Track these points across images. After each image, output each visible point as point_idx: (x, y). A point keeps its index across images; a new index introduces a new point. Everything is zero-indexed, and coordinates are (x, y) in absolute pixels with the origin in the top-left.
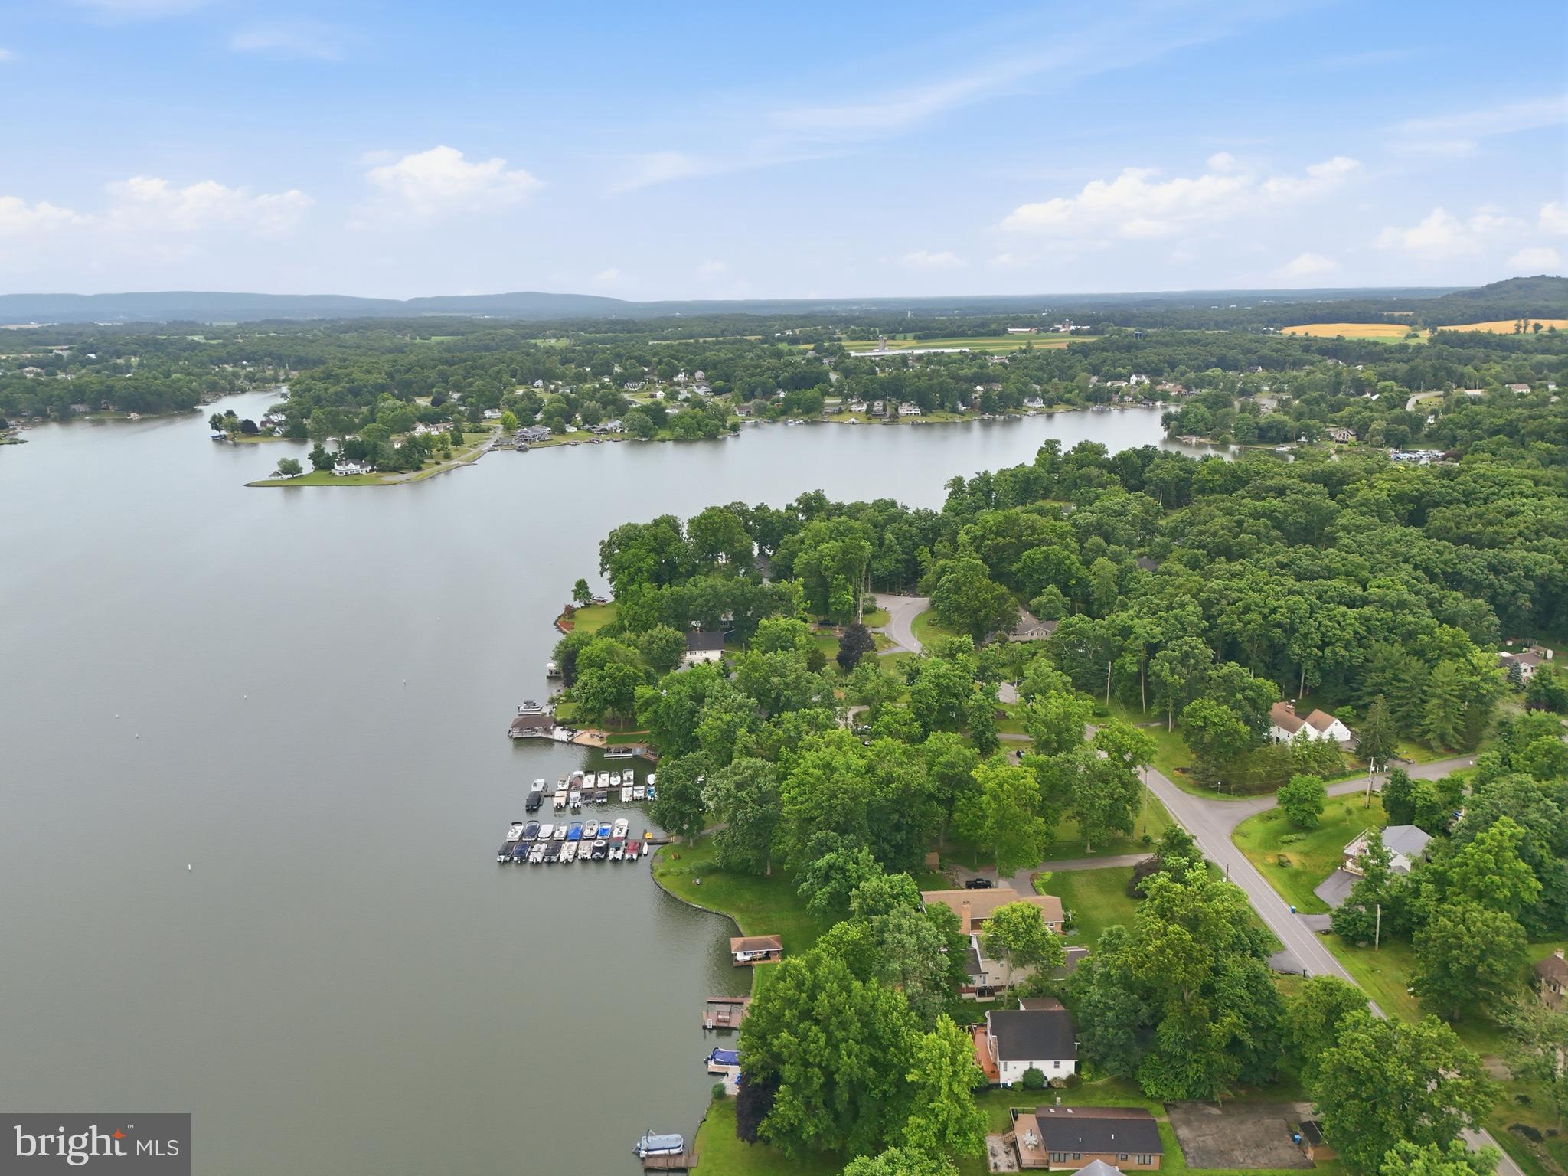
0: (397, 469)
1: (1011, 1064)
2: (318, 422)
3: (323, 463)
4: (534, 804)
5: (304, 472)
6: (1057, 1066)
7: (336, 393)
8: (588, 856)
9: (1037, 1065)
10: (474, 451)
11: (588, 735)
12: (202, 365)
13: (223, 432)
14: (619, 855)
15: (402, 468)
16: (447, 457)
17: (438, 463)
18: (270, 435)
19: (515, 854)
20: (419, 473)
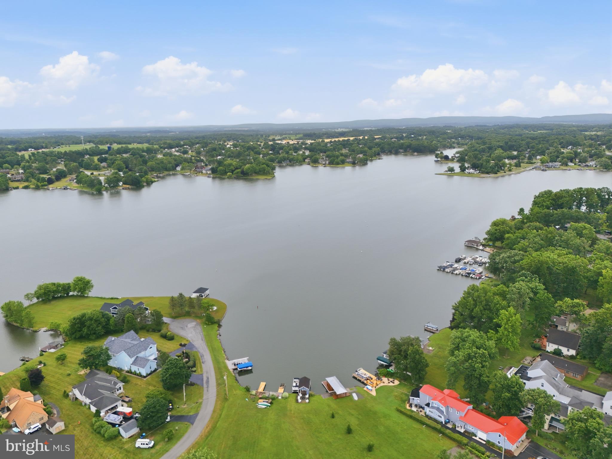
0: (488, 173)
1: (551, 344)
2: (470, 157)
3: (463, 169)
4: (458, 261)
5: (455, 172)
6: (568, 350)
7: (482, 148)
8: (464, 274)
9: (560, 348)
10: (523, 170)
11: (490, 249)
12: (444, 139)
13: (438, 159)
14: (473, 276)
15: (490, 173)
16: (510, 170)
17: (505, 172)
18: (453, 161)
19: (442, 269)
20: (496, 175)
